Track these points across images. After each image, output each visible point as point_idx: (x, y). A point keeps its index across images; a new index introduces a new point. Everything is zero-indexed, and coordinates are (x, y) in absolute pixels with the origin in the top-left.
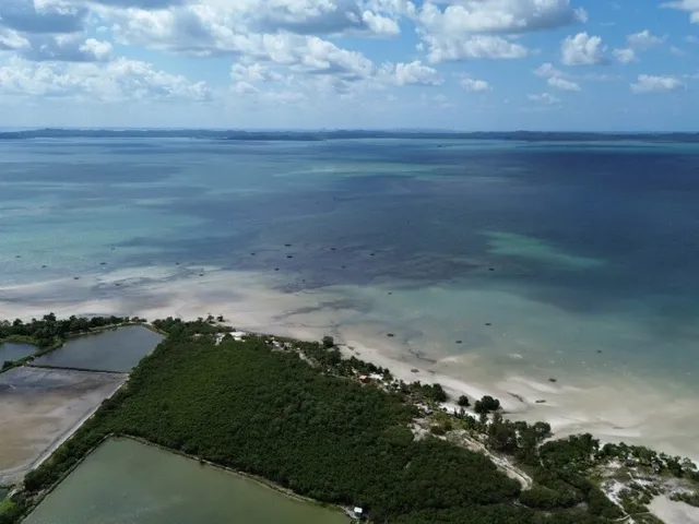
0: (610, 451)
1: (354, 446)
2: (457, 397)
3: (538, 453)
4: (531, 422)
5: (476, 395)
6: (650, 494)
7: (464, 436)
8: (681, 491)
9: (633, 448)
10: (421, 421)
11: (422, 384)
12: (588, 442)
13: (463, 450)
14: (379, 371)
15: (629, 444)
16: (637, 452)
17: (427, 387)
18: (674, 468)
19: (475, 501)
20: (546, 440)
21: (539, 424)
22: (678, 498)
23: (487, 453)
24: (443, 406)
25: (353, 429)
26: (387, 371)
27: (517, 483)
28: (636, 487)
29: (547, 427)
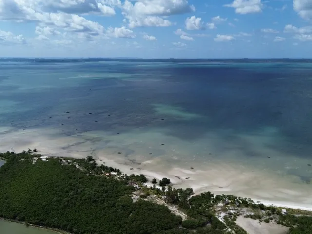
0: (219, 199)
1: (105, 208)
2: (151, 179)
3: (188, 203)
4: (184, 188)
5: (160, 178)
6: (236, 215)
7: (155, 198)
8: (248, 213)
9: (228, 196)
10: (135, 192)
11: (135, 175)
12: (209, 195)
13: (156, 205)
14: (115, 171)
15: (226, 195)
16: (230, 197)
17: (137, 176)
18: (245, 204)
19: (162, 228)
20: (191, 196)
21: (188, 189)
22: (247, 216)
23: (166, 205)
24: (145, 184)
25: (103, 200)
26: (119, 170)
27: (180, 218)
28: (230, 214)
29: (191, 190)
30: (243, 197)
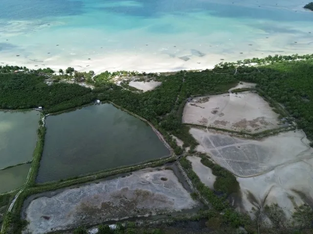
0: (114, 74)
1: (27, 91)
2: (57, 70)
3: (93, 80)
4: (88, 72)
5: (65, 69)
6: (128, 81)
7: (66, 80)
8: (137, 79)
9: (121, 71)
10: (47, 80)
11: (42, 69)
12: (107, 73)
13: (68, 84)
14: (21, 68)
15: (119, 71)
16: (122, 72)
17: (44, 69)
18: (133, 74)
19: (79, 95)
20: (94, 76)
21: (91, 72)
22: (136, 81)
23: (77, 83)
24: (54, 74)
25: (24, 87)
26: (25, 68)
27: (90, 89)
28: (124, 81)
29: (93, 72)
30: (131, 71)
